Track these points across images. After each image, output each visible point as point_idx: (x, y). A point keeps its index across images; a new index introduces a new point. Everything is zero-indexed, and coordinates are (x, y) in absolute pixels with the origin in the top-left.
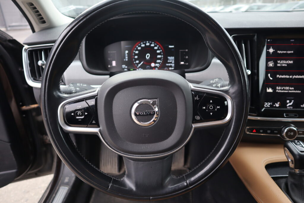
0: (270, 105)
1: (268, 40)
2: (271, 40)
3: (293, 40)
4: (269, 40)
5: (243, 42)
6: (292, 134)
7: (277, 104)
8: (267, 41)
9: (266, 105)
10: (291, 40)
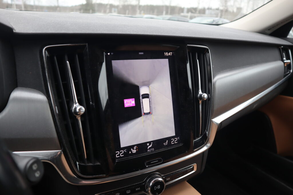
0: (124, 153)
1: (107, 53)
2: (112, 54)
3: (142, 53)
4: (109, 54)
5: (66, 57)
6: (159, 187)
7: (133, 149)
8: (107, 55)
9: (118, 156)
10: (140, 53)
